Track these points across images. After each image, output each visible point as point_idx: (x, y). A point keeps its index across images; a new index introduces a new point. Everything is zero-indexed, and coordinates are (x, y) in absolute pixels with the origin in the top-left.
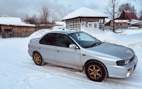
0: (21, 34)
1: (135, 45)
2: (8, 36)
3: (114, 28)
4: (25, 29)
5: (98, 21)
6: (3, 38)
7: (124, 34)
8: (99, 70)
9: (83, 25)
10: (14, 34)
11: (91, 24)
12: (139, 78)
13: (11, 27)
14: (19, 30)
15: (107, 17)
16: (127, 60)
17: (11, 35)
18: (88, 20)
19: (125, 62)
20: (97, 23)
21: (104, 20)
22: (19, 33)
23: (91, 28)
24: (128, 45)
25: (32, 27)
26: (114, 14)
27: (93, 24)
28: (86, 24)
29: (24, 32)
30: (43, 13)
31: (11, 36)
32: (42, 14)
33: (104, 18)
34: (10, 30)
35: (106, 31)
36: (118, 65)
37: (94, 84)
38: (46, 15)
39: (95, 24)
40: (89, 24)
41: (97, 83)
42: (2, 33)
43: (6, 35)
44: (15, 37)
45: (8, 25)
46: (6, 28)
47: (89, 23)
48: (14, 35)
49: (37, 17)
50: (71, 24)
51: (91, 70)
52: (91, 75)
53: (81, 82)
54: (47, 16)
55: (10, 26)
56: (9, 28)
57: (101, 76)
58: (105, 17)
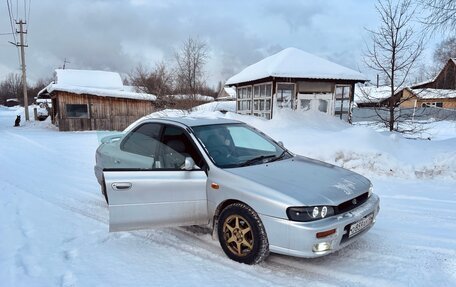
0: (112, 121)
1: (440, 172)
2: (74, 126)
3: (392, 115)
4: (123, 108)
5: (332, 92)
6: (61, 130)
7: (425, 135)
8: (248, 229)
9: (283, 104)
10: (93, 120)
11: (309, 101)
12: (367, 263)
13: (87, 101)
14: (108, 107)
15: (363, 82)
16: (320, 208)
17: (85, 123)
18: (297, 87)
19: (311, 213)
20: (328, 97)
21: (353, 90)
22: (106, 117)
23: (307, 114)
24: (416, 173)
25: (145, 101)
26: (393, 71)
27: (315, 99)
28: (292, 101)
29: (120, 114)
30: (186, 59)
31: (84, 126)
32: (183, 64)
33: (352, 83)
34: (83, 108)
35: (366, 123)
36: (290, 219)
37: (229, 268)
38: (193, 67)
39: (321, 100)
40: (303, 101)
41: (243, 266)
42: (59, 117)
43: (70, 121)
44: (95, 129)
45: (78, 93)
46: (72, 102)
47: (301, 96)
48: (93, 124)
49: (168, 71)
50: (257, 97)
51: (231, 229)
52: (230, 244)
53: (200, 259)
54: (197, 70)
55: (84, 96)
56: (80, 102)
57: (251, 247)
58: (357, 81)
